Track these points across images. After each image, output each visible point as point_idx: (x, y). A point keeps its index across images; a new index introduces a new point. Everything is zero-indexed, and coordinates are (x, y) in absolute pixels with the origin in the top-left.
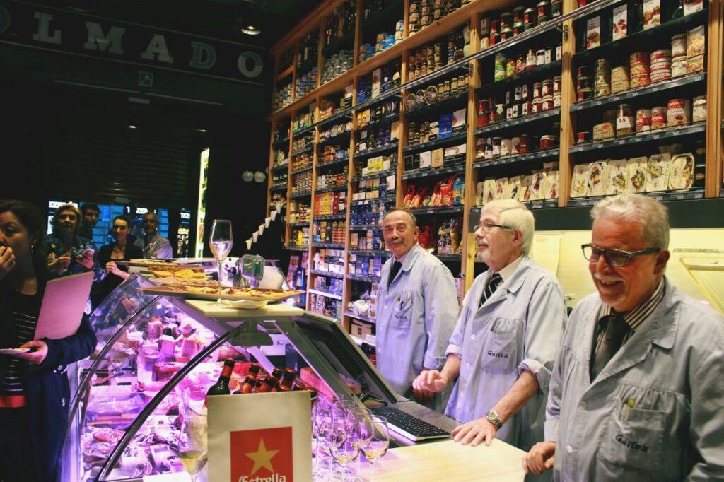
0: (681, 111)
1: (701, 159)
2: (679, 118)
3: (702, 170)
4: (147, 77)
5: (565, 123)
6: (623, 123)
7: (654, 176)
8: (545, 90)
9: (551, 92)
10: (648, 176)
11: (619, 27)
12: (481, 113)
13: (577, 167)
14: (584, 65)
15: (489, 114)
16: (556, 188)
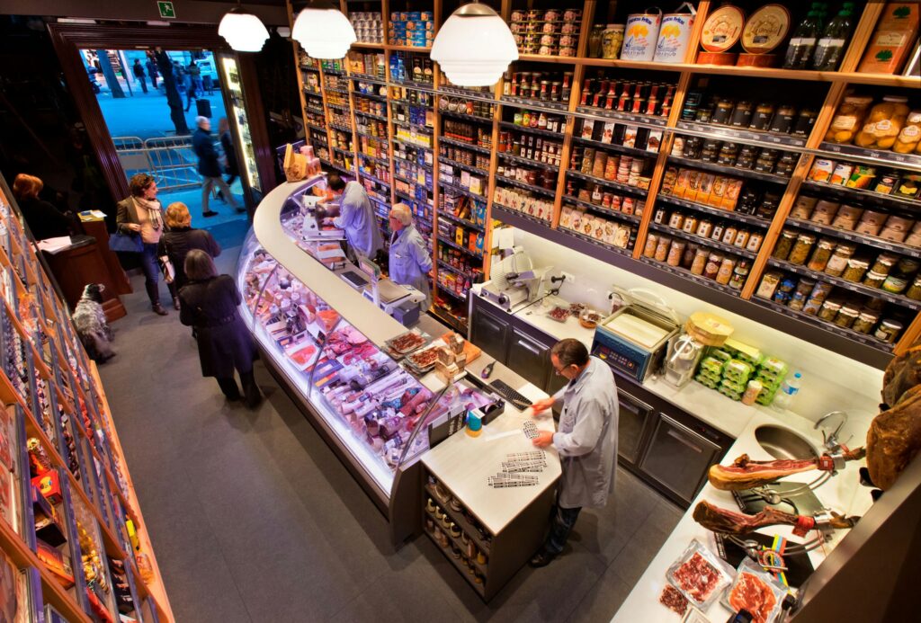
0: (631, 206)
1: (635, 235)
2: (629, 209)
3: (634, 242)
4: (167, 7)
5: (561, 178)
6: (596, 196)
7: (608, 234)
8: (551, 149)
9: (555, 152)
10: (605, 233)
11: (608, 134)
12: (501, 141)
13: (564, 208)
14: (578, 147)
15: (507, 144)
16: (551, 215)
